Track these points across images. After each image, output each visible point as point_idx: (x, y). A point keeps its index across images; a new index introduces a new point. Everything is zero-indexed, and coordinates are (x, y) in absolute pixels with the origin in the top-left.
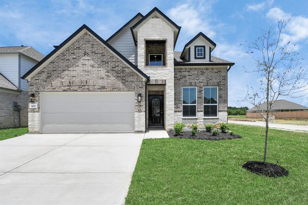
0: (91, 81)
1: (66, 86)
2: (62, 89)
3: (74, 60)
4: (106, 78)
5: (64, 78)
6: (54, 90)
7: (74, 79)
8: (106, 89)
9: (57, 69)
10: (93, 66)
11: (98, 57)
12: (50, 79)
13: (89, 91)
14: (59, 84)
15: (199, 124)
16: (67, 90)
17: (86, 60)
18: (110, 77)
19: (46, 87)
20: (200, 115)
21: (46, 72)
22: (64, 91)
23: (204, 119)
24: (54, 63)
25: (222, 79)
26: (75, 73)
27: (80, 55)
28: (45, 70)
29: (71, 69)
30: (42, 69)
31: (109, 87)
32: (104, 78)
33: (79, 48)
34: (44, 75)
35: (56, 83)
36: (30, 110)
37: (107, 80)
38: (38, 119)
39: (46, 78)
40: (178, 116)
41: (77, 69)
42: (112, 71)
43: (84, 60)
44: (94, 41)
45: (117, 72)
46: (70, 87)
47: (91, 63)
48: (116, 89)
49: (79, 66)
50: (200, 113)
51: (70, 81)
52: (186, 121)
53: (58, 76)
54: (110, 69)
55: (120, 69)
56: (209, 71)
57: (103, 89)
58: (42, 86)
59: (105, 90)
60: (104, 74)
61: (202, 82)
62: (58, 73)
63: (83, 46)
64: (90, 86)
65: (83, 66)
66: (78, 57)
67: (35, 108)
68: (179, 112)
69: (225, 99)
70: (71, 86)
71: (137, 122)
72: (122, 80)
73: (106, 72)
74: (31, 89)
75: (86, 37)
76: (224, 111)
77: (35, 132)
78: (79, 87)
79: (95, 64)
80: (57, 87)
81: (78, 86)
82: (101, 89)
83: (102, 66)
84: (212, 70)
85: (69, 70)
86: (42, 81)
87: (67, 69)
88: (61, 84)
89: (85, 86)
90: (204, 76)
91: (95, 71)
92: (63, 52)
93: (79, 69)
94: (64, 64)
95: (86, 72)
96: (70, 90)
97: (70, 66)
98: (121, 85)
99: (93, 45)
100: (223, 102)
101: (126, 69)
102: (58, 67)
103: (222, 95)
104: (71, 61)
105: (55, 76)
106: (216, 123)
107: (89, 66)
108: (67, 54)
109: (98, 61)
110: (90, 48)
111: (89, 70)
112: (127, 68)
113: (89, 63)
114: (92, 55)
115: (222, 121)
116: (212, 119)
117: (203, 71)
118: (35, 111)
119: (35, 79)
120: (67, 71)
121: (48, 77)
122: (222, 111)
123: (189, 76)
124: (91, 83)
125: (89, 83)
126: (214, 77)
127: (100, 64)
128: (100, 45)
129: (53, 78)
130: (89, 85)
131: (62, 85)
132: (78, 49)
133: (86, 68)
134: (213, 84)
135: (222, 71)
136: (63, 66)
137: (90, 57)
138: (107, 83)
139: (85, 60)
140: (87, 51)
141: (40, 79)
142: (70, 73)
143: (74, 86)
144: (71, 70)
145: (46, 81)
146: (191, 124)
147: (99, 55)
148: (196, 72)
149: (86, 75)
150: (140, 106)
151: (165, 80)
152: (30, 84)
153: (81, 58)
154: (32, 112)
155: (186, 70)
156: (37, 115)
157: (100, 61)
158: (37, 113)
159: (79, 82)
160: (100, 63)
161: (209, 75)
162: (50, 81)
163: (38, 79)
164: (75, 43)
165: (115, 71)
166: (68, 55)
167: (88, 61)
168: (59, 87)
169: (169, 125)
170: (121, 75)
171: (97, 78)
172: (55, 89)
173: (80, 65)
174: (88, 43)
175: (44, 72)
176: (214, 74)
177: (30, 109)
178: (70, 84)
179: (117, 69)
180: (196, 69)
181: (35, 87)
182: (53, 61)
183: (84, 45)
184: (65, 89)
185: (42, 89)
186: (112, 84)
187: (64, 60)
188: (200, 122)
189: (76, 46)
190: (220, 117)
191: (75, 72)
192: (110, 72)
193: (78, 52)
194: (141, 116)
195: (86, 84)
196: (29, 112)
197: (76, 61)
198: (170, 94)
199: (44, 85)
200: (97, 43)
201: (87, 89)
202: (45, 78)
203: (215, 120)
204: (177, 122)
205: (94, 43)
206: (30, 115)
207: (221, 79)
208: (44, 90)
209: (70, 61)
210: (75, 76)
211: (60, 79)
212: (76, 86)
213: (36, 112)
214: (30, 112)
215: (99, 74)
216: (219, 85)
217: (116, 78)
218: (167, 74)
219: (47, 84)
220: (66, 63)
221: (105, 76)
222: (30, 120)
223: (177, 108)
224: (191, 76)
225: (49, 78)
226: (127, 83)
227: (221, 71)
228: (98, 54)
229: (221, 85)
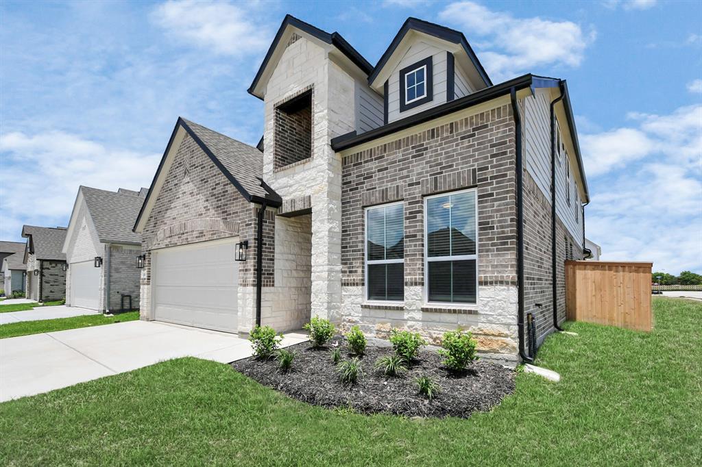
0: (189, 222)
1: (168, 237)
4: (205, 214)
5: (166, 223)
7: (175, 222)
8: (205, 236)
9: (162, 209)
10: (192, 193)
13: (188, 243)
14: (163, 235)
15: (409, 327)
17: (186, 183)
18: (209, 209)
22: (166, 246)
23: (424, 310)
25: (493, 156)
26: (176, 213)
27: (181, 177)
29: (173, 205)
31: (207, 232)
32: (202, 214)
35: (160, 233)
37: (205, 217)
38: (147, 295)
40: (353, 297)
42: (211, 196)
46: (171, 239)
48: (215, 234)
49: (179, 197)
50: (412, 287)
51: (170, 228)
52: (373, 312)
54: (210, 193)
55: (221, 190)
56: (442, 139)
58: (151, 240)
59: (204, 239)
60: (203, 205)
61: (418, 183)
62: (162, 216)
65: (183, 196)
66: (179, 180)
67: (146, 277)
68: (354, 284)
69: (503, 232)
72: (223, 213)
73: (205, 201)
75: (187, 140)
76: (501, 283)
77: (145, 317)
78: (178, 238)
79: (195, 189)
82: (199, 237)
83: (201, 190)
84: (451, 132)
89: (184, 234)
90: (423, 159)
91: (194, 201)
93: (179, 203)
95: (185, 207)
96: (171, 244)
97: (172, 200)
98: (222, 225)
100: (493, 245)
102: (162, 206)
103: (491, 217)
105: (160, 222)
106: (467, 327)
107: (188, 194)
109: (197, 182)
110: (190, 158)
111: (188, 203)
112: (229, 184)
113: (188, 189)
115: (491, 322)
116: (450, 311)
117: (423, 145)
118: (145, 282)
120: (170, 209)
122: (491, 283)
123: (379, 171)
124: (189, 227)
126: (458, 155)
127: (199, 187)
129: (158, 225)
130: (187, 233)
133: (185, 199)
134: (454, 184)
135: (492, 124)
137: (190, 176)
138: (206, 224)
140: (188, 166)
142: (171, 214)
146: (385, 326)
148: (400, 156)
149: (185, 213)
151: (310, 197)
153: (181, 182)
155: (371, 156)
157: (200, 181)
158: (146, 287)
159: (178, 228)
160: (200, 184)
161: (441, 154)
162: (156, 231)
164: (178, 156)
165: (215, 195)
167: (187, 186)
168: (163, 240)
171: (195, 216)
174: (188, 150)
175: (152, 217)
176: (457, 145)
177: (142, 279)
178: (171, 234)
179: (217, 191)
183: (185, 155)
184: (167, 243)
186: (211, 224)
188: (413, 319)
189: (178, 162)
190: (485, 305)
191: (176, 210)
192: (210, 200)
193: (179, 172)
195: (185, 230)
197: (177, 190)
198: (320, 235)
201: (186, 239)
203: (464, 316)
204: (350, 315)
206: (142, 289)
207: (487, 158)
208: (152, 248)
209: (172, 192)
210: (176, 218)
211: (163, 226)
212: (176, 235)
214: (142, 284)
215: (197, 206)
216: (479, 181)
217: (216, 211)
218: (314, 179)
219: (154, 237)
220: (169, 197)
221: (203, 209)
222: (141, 298)
223: (350, 272)
224: (387, 169)
226: (229, 218)
227: (486, 126)
229: (486, 179)
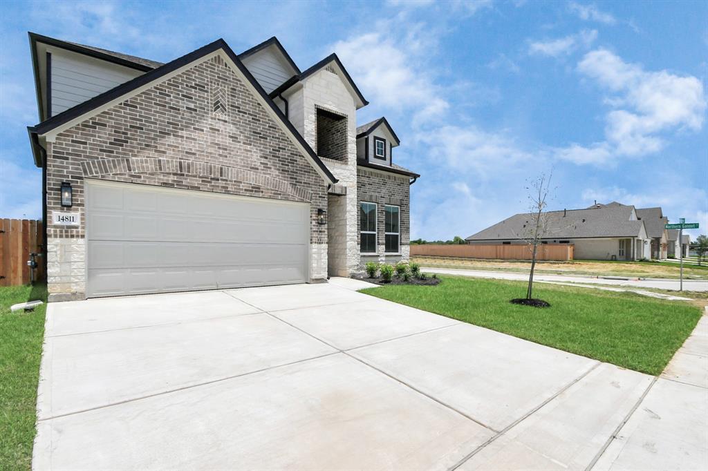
0: (231, 170)
1: (170, 174)
2: (159, 179)
3: (191, 113)
4: (263, 170)
5: (164, 152)
6: (134, 179)
7: (191, 159)
8: (262, 192)
9: (145, 125)
10: (234, 138)
11: (246, 120)
12: (123, 150)
13: (227, 192)
14: (151, 166)
15: (380, 265)
16: (173, 185)
17: (219, 119)
18: (270, 168)
19: (110, 168)
20: (381, 249)
21: (112, 127)
22: (165, 185)
24: (136, 107)
25: (405, 196)
26: (194, 146)
27: (205, 105)
28: (108, 122)
29: (184, 133)
30: (98, 116)
31: (268, 189)
32: (257, 169)
33: (201, 87)
34: (105, 134)
35: (142, 161)
36: (55, 231)
37: (264, 173)
38: (82, 256)
39: (111, 143)
41: (199, 137)
42: (273, 156)
43: (215, 119)
44: (237, 83)
45: (283, 161)
46: (180, 178)
47: (231, 130)
48: (280, 194)
49: (203, 130)
50: (381, 246)
51: (180, 163)
52: (364, 259)
53: (147, 145)
54: (270, 152)
55: (288, 156)
56: (392, 181)
57: (255, 191)
58: (99, 162)
59: (261, 195)
60: (258, 159)
61: (384, 198)
62: (149, 138)
63: (211, 86)
64: (230, 181)
65: (213, 133)
66: (201, 108)
67: (73, 224)
69: (407, 226)
70: (183, 175)
71: (316, 262)
72: (291, 178)
73: (261, 157)
74: (58, 166)
75: (218, 67)
76: (407, 244)
77: (74, 294)
78: (203, 181)
79: (240, 136)
80: (146, 173)
81: (200, 177)
82: (252, 191)
83: (255, 142)
84: (395, 180)
85: (178, 136)
86: (97, 150)
87: (172, 131)
88: (155, 165)
89: (218, 180)
90: (386, 187)
91: (240, 149)
92: (160, 85)
93: (203, 138)
94: (164, 118)
95: (219, 148)
96: (180, 185)
97: (182, 125)
98: (290, 190)
99: (235, 90)
100: (405, 230)
101: (298, 159)
102: (146, 121)
103: (404, 219)
104: (183, 115)
105: (139, 144)
107: (226, 136)
108: (172, 93)
109: (245, 130)
110: (228, 95)
111: (226, 146)
112: (300, 156)
113: (226, 129)
114: (233, 113)
115: (404, 259)
116: (393, 256)
117: (385, 180)
118: (74, 233)
119: (73, 141)
120: (174, 135)
121: (118, 142)
122: (404, 244)
123: (368, 184)
124: (231, 175)
125: (228, 175)
126: (396, 191)
127: (250, 138)
128: (249, 94)
129: (133, 147)
130: (226, 180)
131: (161, 169)
132: (199, 89)
133: (218, 139)
134: (395, 203)
135: (405, 184)
136: (161, 121)
137: (229, 115)
138: (265, 180)
139: (217, 121)
140: (222, 101)
141: (90, 144)
142: (179, 144)
143: (191, 176)
144: (182, 137)
145: (112, 152)
147: (248, 117)
148: (377, 180)
149: (220, 155)
150: (320, 232)
151: (346, 188)
152: (54, 152)
153: (208, 113)
154: (61, 236)
155: (365, 174)
156: (79, 245)
157: (250, 131)
158: (81, 241)
159: (204, 169)
160: (250, 134)
161: (391, 188)
162: (125, 154)
163: (85, 143)
164: (193, 73)
165: (279, 157)
166: (174, 97)
167: (224, 125)
168: (150, 174)
169: (350, 268)
170: (289, 168)
171: (243, 166)
172: (140, 177)
173: (205, 129)
174: (223, 82)
175: (105, 125)
176: (396, 187)
177: (56, 227)
178: (181, 171)
179: (282, 155)
180: (377, 175)
181: (72, 164)
182: (131, 102)
183: (215, 84)
184: (168, 180)
185: (97, 172)
186: (273, 184)
187: (165, 106)
188: (382, 260)
189: (194, 80)
190: (402, 253)
191: (195, 143)
192: (270, 159)
193: (199, 97)
194: (322, 251)
195: (221, 176)
196: (50, 236)
197: (195, 117)
199: (104, 162)
200: (244, 89)
201: (223, 187)
202: (106, 143)
203: (397, 257)
205: (237, 87)
206: (56, 245)
207: (403, 196)
208: (103, 176)
209: (180, 114)
210: (194, 154)
211: (152, 153)
212: (195, 176)
213: (78, 236)
214: (56, 236)
215: (247, 157)
216: (401, 204)
217: (281, 173)
218: (348, 177)
219: (113, 161)
220: (168, 116)
221: (259, 164)
222: (53, 260)
224: (372, 185)
225: (122, 146)
226: (299, 186)
227: (403, 184)
228: (246, 113)
229: (403, 204)
